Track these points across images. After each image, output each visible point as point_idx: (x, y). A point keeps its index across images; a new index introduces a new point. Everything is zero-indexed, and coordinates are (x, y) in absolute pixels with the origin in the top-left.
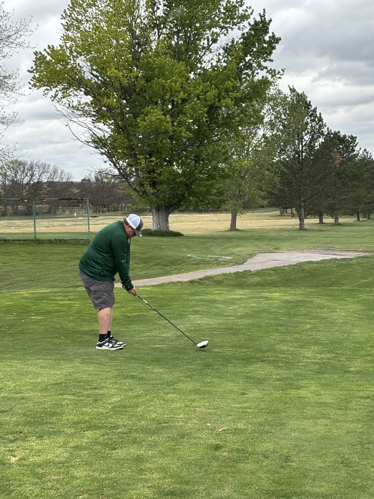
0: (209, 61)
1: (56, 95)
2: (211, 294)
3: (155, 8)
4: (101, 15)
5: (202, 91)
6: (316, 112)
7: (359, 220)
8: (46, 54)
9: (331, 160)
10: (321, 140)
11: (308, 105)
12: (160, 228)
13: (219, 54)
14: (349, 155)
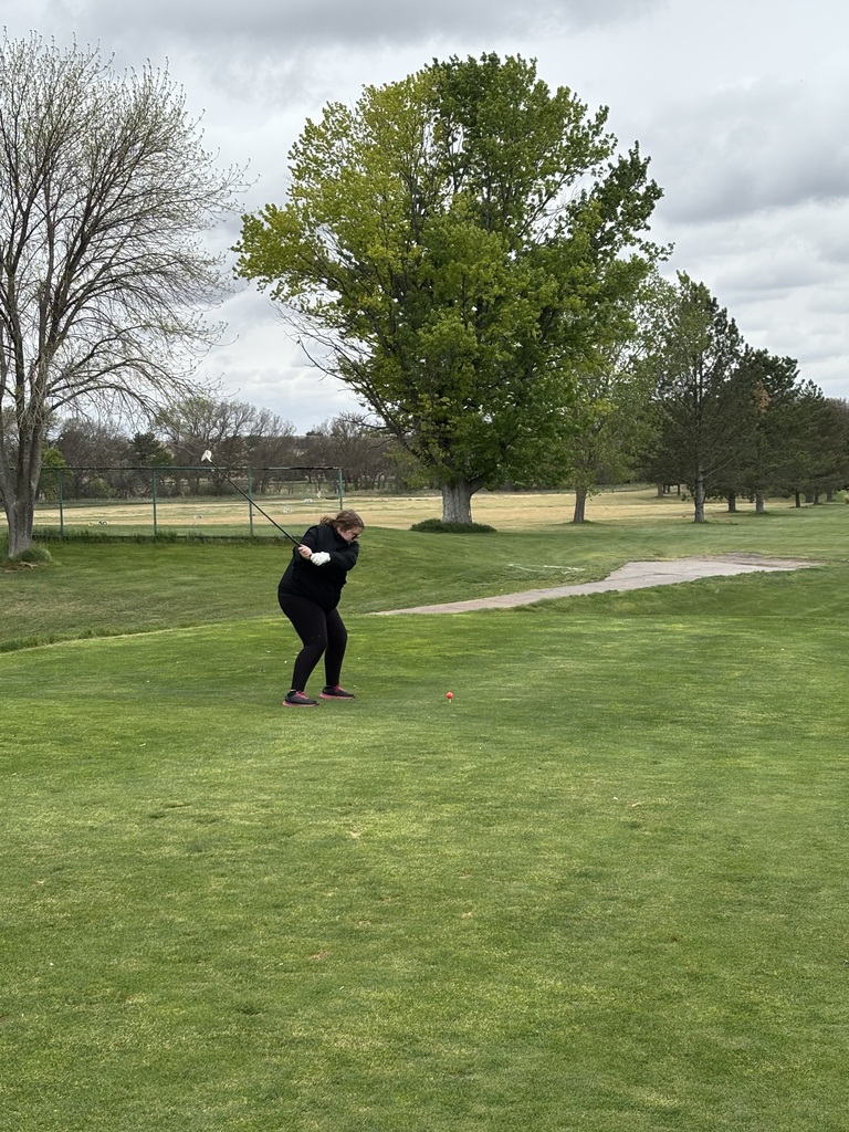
0: (542, 231)
1: (279, 291)
2: (571, 624)
3: (450, 139)
4: (357, 151)
5: (531, 283)
6: (725, 316)
7: (798, 506)
8: (263, 220)
9: (752, 402)
10: (734, 366)
11: (712, 305)
12: (456, 518)
13: (561, 218)
14: (783, 391)
